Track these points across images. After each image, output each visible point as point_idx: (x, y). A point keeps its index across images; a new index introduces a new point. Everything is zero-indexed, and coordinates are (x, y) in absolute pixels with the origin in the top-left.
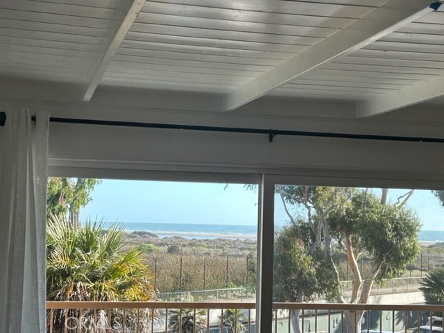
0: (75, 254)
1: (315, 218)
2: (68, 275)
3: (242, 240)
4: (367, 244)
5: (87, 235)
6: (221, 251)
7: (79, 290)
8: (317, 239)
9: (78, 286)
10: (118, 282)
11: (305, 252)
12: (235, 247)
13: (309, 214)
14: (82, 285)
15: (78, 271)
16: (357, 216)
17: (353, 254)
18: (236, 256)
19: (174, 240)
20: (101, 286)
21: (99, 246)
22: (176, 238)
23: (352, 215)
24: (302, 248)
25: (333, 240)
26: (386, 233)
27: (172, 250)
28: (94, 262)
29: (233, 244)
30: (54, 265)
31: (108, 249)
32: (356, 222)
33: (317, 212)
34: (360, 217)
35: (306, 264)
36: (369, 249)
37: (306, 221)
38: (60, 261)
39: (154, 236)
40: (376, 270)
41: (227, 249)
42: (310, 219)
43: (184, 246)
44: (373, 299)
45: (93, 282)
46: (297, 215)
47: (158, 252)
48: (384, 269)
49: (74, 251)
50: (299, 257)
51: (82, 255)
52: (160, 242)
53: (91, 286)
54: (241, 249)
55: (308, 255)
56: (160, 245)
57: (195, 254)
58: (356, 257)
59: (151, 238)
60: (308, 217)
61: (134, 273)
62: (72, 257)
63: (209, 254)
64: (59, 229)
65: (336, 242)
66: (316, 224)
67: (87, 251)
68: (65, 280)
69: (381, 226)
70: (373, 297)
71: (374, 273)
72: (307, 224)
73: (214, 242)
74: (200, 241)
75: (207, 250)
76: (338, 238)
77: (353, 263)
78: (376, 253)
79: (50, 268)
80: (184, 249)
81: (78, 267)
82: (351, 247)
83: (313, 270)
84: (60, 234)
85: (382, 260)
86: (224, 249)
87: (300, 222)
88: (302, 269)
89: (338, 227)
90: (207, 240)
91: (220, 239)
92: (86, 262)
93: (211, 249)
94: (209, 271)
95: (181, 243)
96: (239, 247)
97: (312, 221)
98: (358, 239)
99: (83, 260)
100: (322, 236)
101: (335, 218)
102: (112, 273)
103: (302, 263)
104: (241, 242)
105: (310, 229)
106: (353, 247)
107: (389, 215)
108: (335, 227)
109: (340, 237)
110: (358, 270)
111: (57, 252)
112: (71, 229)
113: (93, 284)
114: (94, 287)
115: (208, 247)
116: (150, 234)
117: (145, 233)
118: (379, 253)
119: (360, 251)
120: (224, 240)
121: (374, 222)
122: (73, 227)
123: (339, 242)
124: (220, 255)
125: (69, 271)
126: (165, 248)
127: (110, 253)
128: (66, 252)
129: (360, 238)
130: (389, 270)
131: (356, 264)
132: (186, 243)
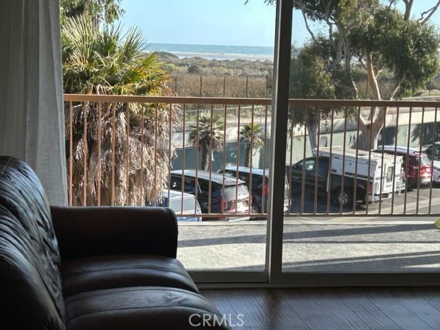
0: (94, 57)
1: (336, 34)
2: (88, 78)
3: (262, 61)
4: (388, 61)
5: (105, 39)
6: (240, 72)
7: (98, 92)
8: (337, 56)
9: (98, 88)
10: (137, 86)
11: (324, 69)
12: (255, 68)
13: (330, 31)
14: (101, 87)
15: (97, 74)
16: (379, 32)
17: (373, 71)
18: (255, 76)
19: (195, 60)
20: (120, 89)
21: (117, 50)
22: (197, 59)
23: (374, 32)
24: (322, 66)
25: (353, 58)
26: (408, 50)
27: (192, 70)
28: (113, 65)
29: (253, 65)
30: (73, 68)
31: (126, 53)
32: (377, 39)
33: (339, 29)
34: (382, 34)
35: (325, 81)
36: (390, 66)
37: (327, 38)
38: (78, 63)
39: (174, 56)
40: (396, 87)
41: (247, 70)
42: (331, 36)
43: (204, 66)
44: (391, 118)
45: (112, 85)
46: (318, 32)
47: (178, 72)
48: (403, 85)
49: (92, 54)
50: (319, 74)
51: (101, 58)
52: (180, 62)
53: (110, 89)
54: (261, 70)
55: (327, 72)
56: (181, 65)
57: (215, 74)
58: (376, 74)
59: (171, 58)
60: (328, 34)
61: (153, 78)
62: (91, 61)
63: (229, 74)
64: (77, 32)
65: (357, 59)
66: (337, 41)
67: (106, 55)
68: (84, 83)
69: (403, 43)
70: (391, 115)
71: (393, 89)
72: (328, 41)
73: (234, 62)
74: (220, 62)
75: (227, 71)
76: (358, 55)
77: (373, 80)
78: (397, 71)
79: (70, 70)
80: (204, 70)
81: (97, 70)
82: (371, 64)
83: (332, 87)
84: (78, 36)
85: (402, 77)
86: (243, 70)
87: (321, 39)
88: (321, 86)
89: (360, 44)
90: (227, 61)
91: (239, 60)
92: (105, 65)
93: (231, 70)
94: (229, 90)
95: (202, 64)
96: (259, 67)
97: (333, 39)
98: (379, 56)
99: (101, 63)
100: (343, 53)
101: (356, 35)
102: (131, 77)
103: (320, 80)
104: (261, 63)
105: (331, 46)
106: (373, 64)
107: (411, 31)
108: (356, 44)
109: (360, 54)
110: (377, 88)
111: (76, 55)
112: (89, 32)
113: (112, 87)
114: (113, 89)
115: (228, 68)
116: (170, 55)
117: (166, 53)
118: (399, 70)
119: (380, 69)
120: (243, 61)
121: (395, 38)
122: (91, 31)
123: (360, 60)
124: (240, 76)
125: (88, 74)
126: (186, 68)
127: (129, 58)
128: (85, 55)
129: (381, 56)
130: (408, 87)
131: (376, 81)
132: (206, 64)
